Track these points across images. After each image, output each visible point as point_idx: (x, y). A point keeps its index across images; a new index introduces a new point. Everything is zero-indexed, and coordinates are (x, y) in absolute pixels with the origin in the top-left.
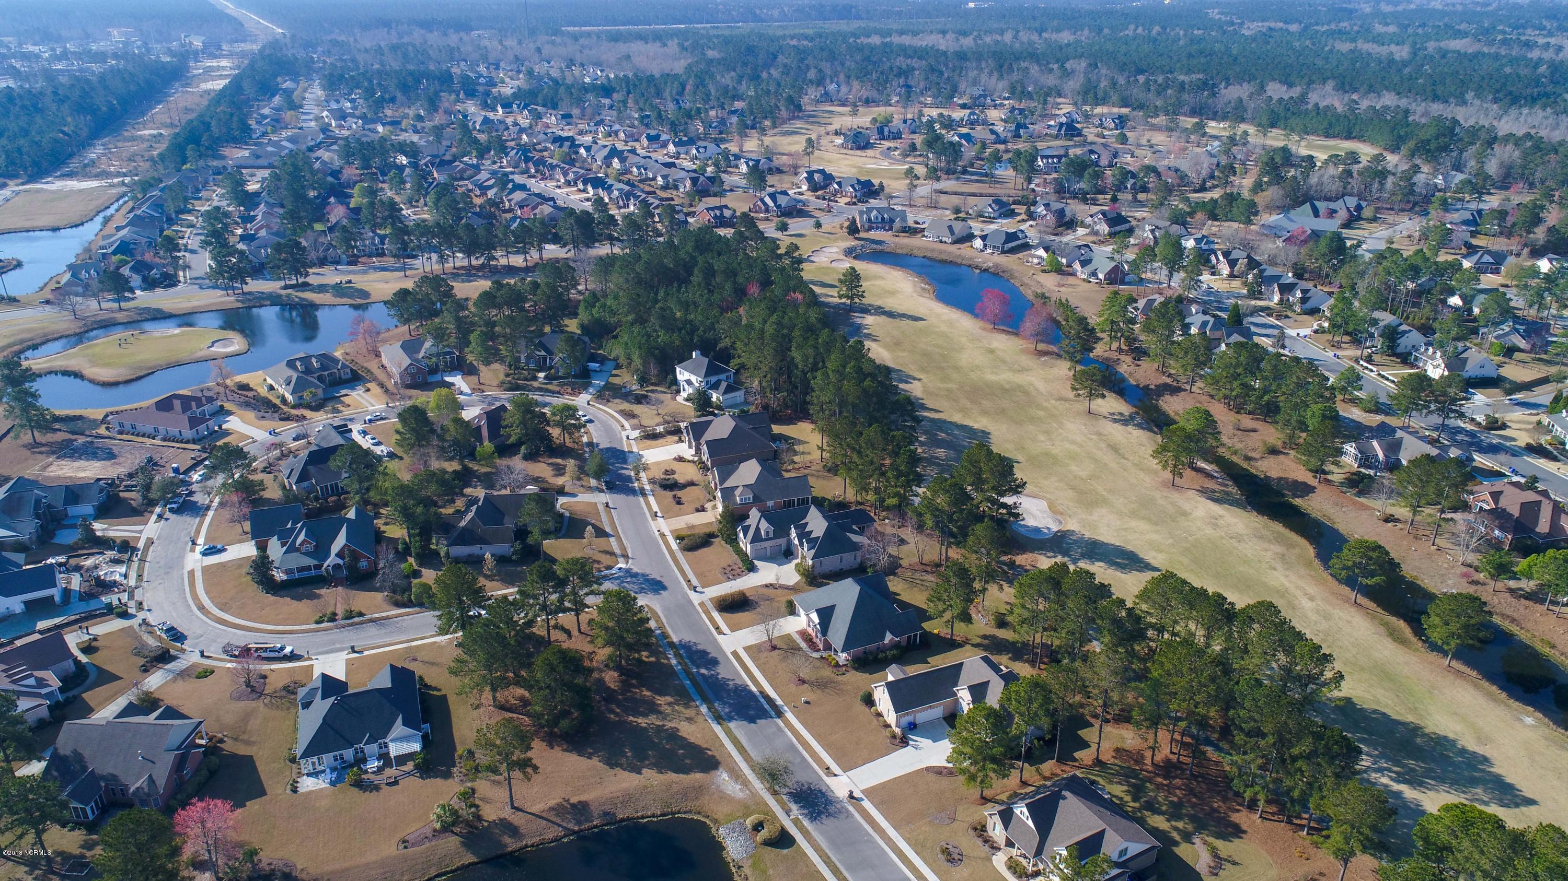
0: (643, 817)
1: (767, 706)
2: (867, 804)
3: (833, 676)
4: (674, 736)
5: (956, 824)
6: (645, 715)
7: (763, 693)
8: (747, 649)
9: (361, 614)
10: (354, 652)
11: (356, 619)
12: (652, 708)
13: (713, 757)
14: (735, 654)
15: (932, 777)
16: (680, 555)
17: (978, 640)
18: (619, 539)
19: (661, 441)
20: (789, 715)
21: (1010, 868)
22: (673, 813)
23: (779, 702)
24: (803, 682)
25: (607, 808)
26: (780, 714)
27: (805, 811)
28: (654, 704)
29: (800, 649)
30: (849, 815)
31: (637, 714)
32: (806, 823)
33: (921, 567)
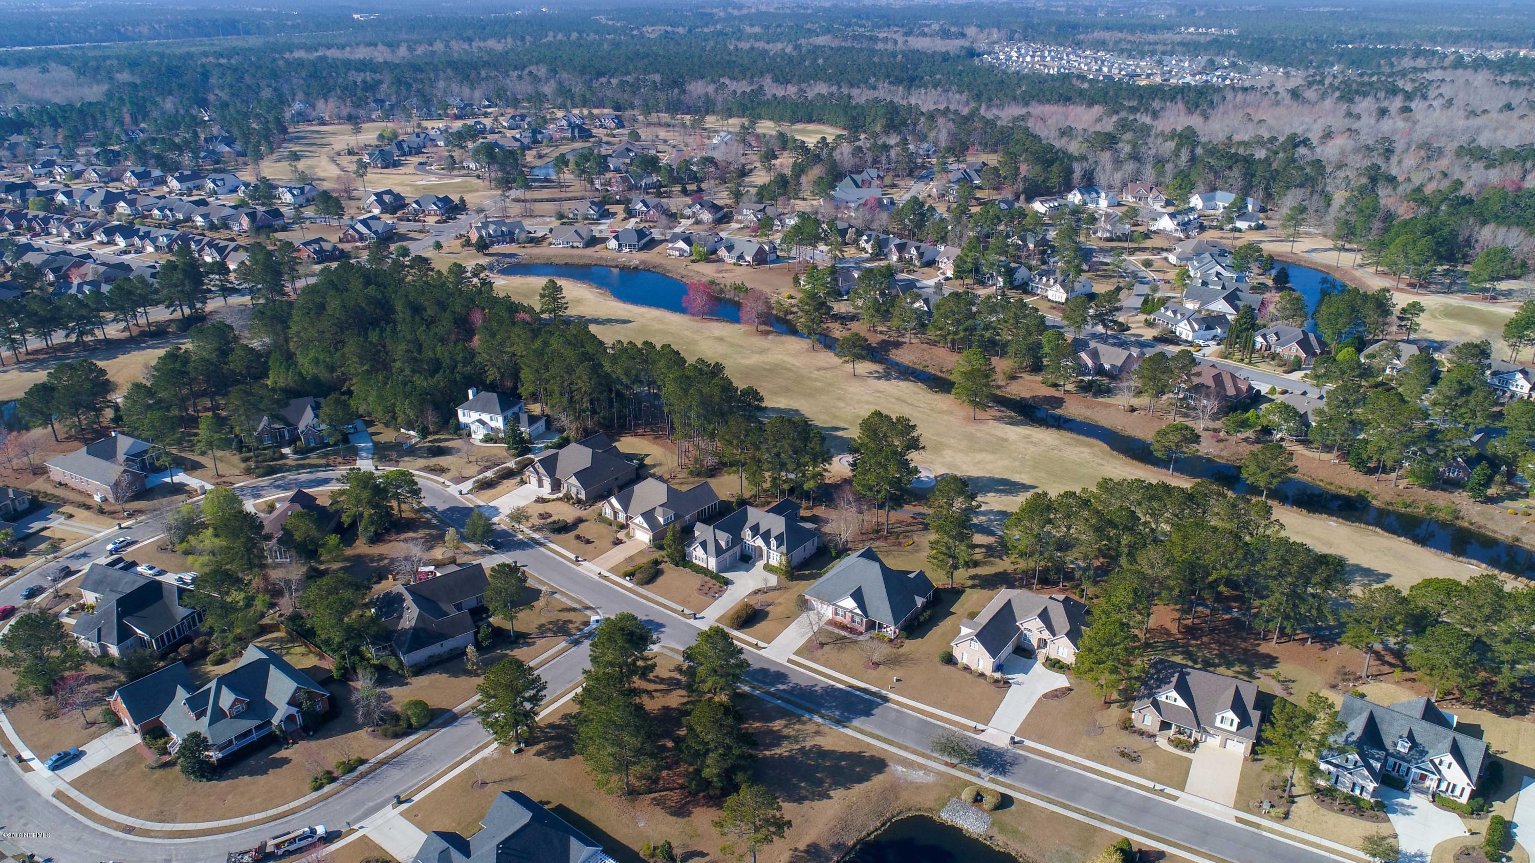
0: (869, 835)
1: (867, 697)
2: (1028, 743)
3: (895, 650)
4: (822, 753)
5: (1106, 731)
6: (778, 745)
7: (851, 686)
8: (797, 653)
9: (362, 762)
10: (400, 802)
11: (362, 769)
12: (777, 739)
13: (872, 756)
14: (789, 661)
15: (1053, 702)
16: (640, 590)
17: (970, 583)
18: (562, 593)
19: (500, 488)
20: (892, 696)
21: (1176, 746)
22: (890, 819)
23: (874, 689)
24: (876, 664)
25: (833, 840)
26: (886, 699)
27: (991, 770)
28: (772, 732)
29: (844, 638)
30: (1026, 758)
31: (768, 747)
32: (1001, 778)
33: (865, 537)
